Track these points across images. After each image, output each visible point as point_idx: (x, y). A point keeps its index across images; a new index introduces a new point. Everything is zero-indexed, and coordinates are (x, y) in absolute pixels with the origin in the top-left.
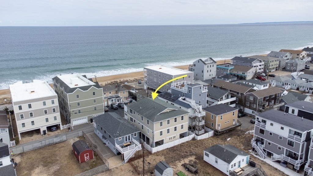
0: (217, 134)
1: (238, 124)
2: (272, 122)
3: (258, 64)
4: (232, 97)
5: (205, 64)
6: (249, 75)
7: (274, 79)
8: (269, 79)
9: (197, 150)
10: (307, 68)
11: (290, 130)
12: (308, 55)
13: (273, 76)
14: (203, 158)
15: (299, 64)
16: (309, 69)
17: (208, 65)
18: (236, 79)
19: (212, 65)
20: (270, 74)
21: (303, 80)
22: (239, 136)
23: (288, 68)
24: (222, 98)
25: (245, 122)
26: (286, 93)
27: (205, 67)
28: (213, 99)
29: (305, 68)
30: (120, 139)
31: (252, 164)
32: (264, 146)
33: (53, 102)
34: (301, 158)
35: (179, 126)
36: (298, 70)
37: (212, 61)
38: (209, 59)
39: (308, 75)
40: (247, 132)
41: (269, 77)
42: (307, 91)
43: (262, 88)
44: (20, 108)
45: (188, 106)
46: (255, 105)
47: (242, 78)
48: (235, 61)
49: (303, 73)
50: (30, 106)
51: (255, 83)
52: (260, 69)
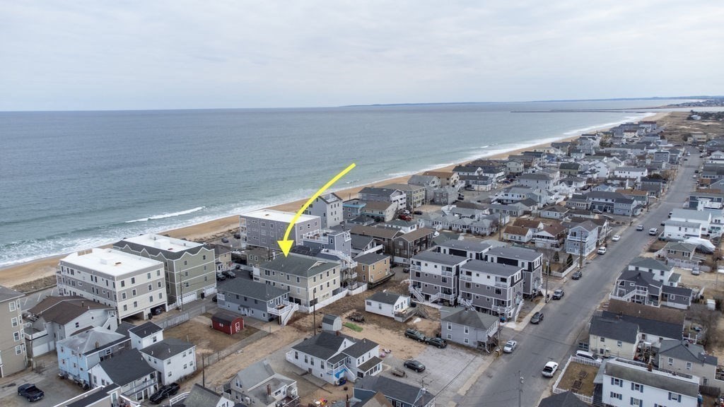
0: (371, 287)
1: (391, 274)
2: (426, 262)
3: (398, 197)
4: (377, 245)
5: (328, 203)
6: (389, 214)
7: (421, 218)
8: (416, 219)
9: (358, 304)
10: (460, 198)
11: (443, 267)
12: (462, 178)
13: (419, 213)
14: (365, 308)
15: (449, 193)
16: (462, 199)
17: (331, 204)
18: (373, 221)
19: (336, 203)
20: (416, 210)
21: (456, 215)
22: (394, 286)
23: (438, 201)
24: (367, 248)
25: (398, 271)
26: (437, 234)
27: (328, 207)
28: (356, 249)
29: (459, 198)
30: (271, 302)
31: (413, 305)
32: (421, 289)
33: (159, 274)
34: (454, 293)
35: (331, 281)
36: (449, 202)
37: (336, 198)
38: (331, 195)
39: (462, 209)
40: (402, 282)
41: (415, 215)
42: (460, 230)
43: (409, 230)
44: (123, 284)
45: (336, 258)
46: (406, 251)
47: (379, 220)
48: (365, 195)
49: (455, 206)
50: (133, 281)
51: (399, 225)
52: (401, 204)
